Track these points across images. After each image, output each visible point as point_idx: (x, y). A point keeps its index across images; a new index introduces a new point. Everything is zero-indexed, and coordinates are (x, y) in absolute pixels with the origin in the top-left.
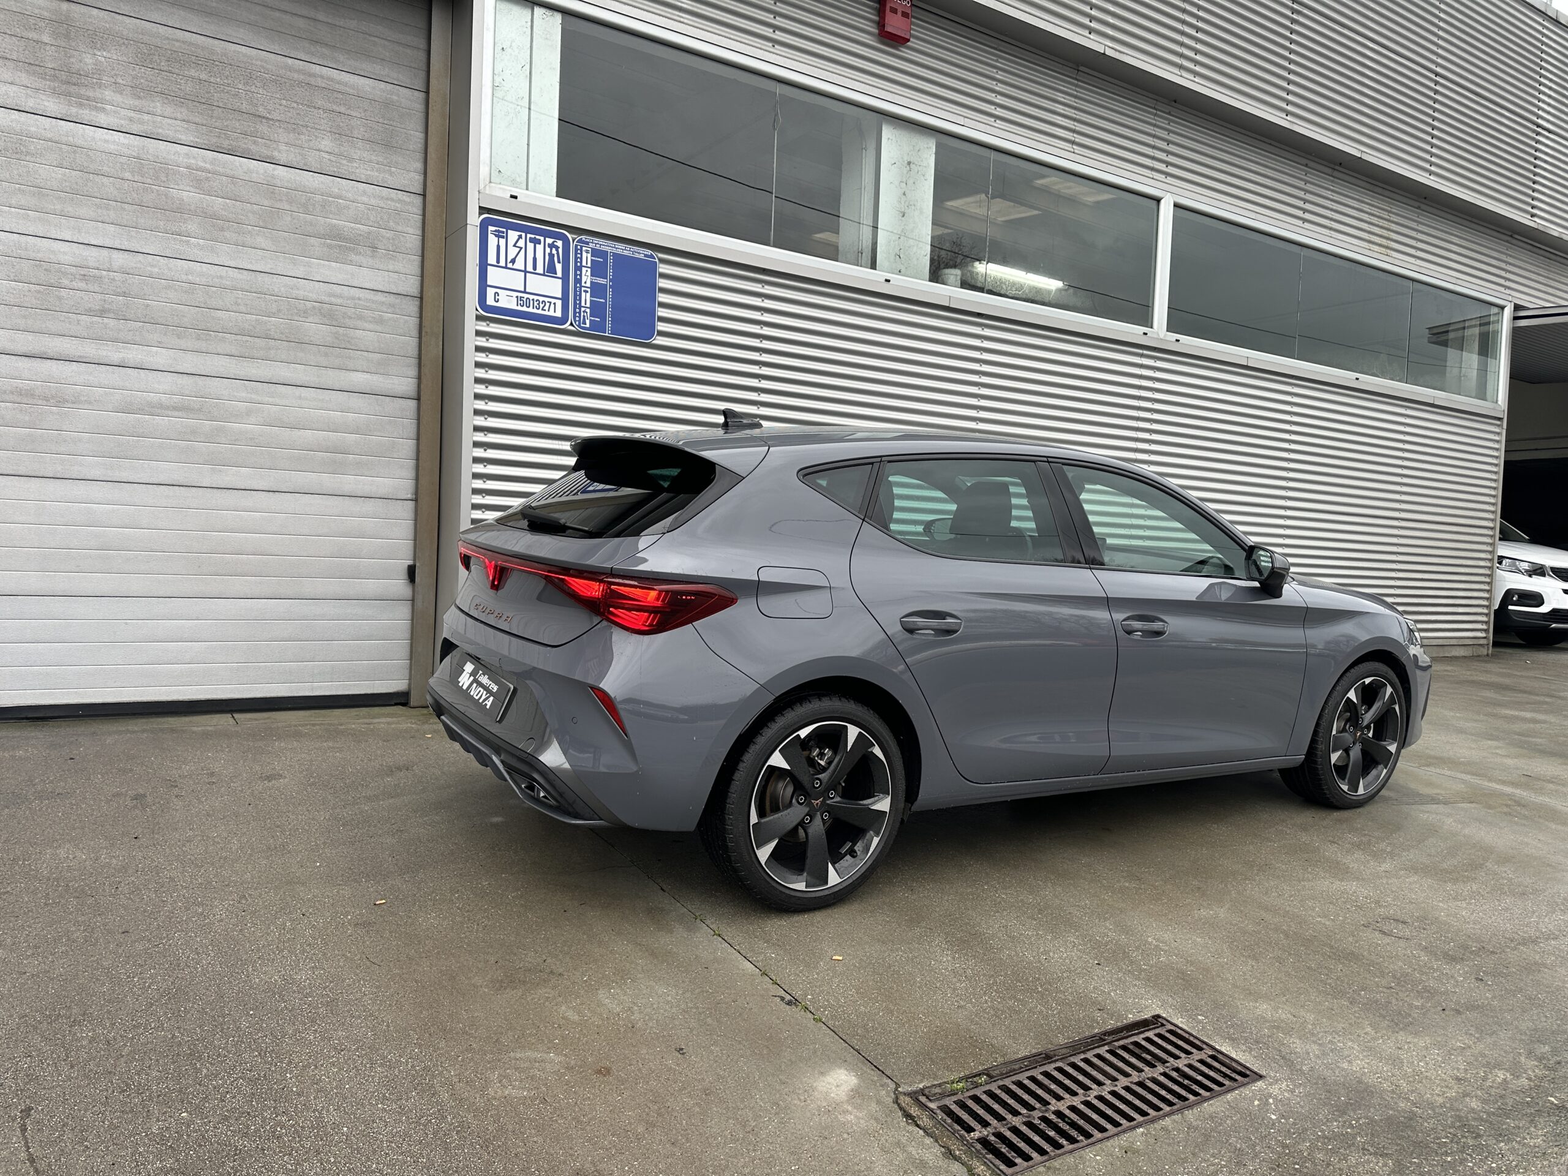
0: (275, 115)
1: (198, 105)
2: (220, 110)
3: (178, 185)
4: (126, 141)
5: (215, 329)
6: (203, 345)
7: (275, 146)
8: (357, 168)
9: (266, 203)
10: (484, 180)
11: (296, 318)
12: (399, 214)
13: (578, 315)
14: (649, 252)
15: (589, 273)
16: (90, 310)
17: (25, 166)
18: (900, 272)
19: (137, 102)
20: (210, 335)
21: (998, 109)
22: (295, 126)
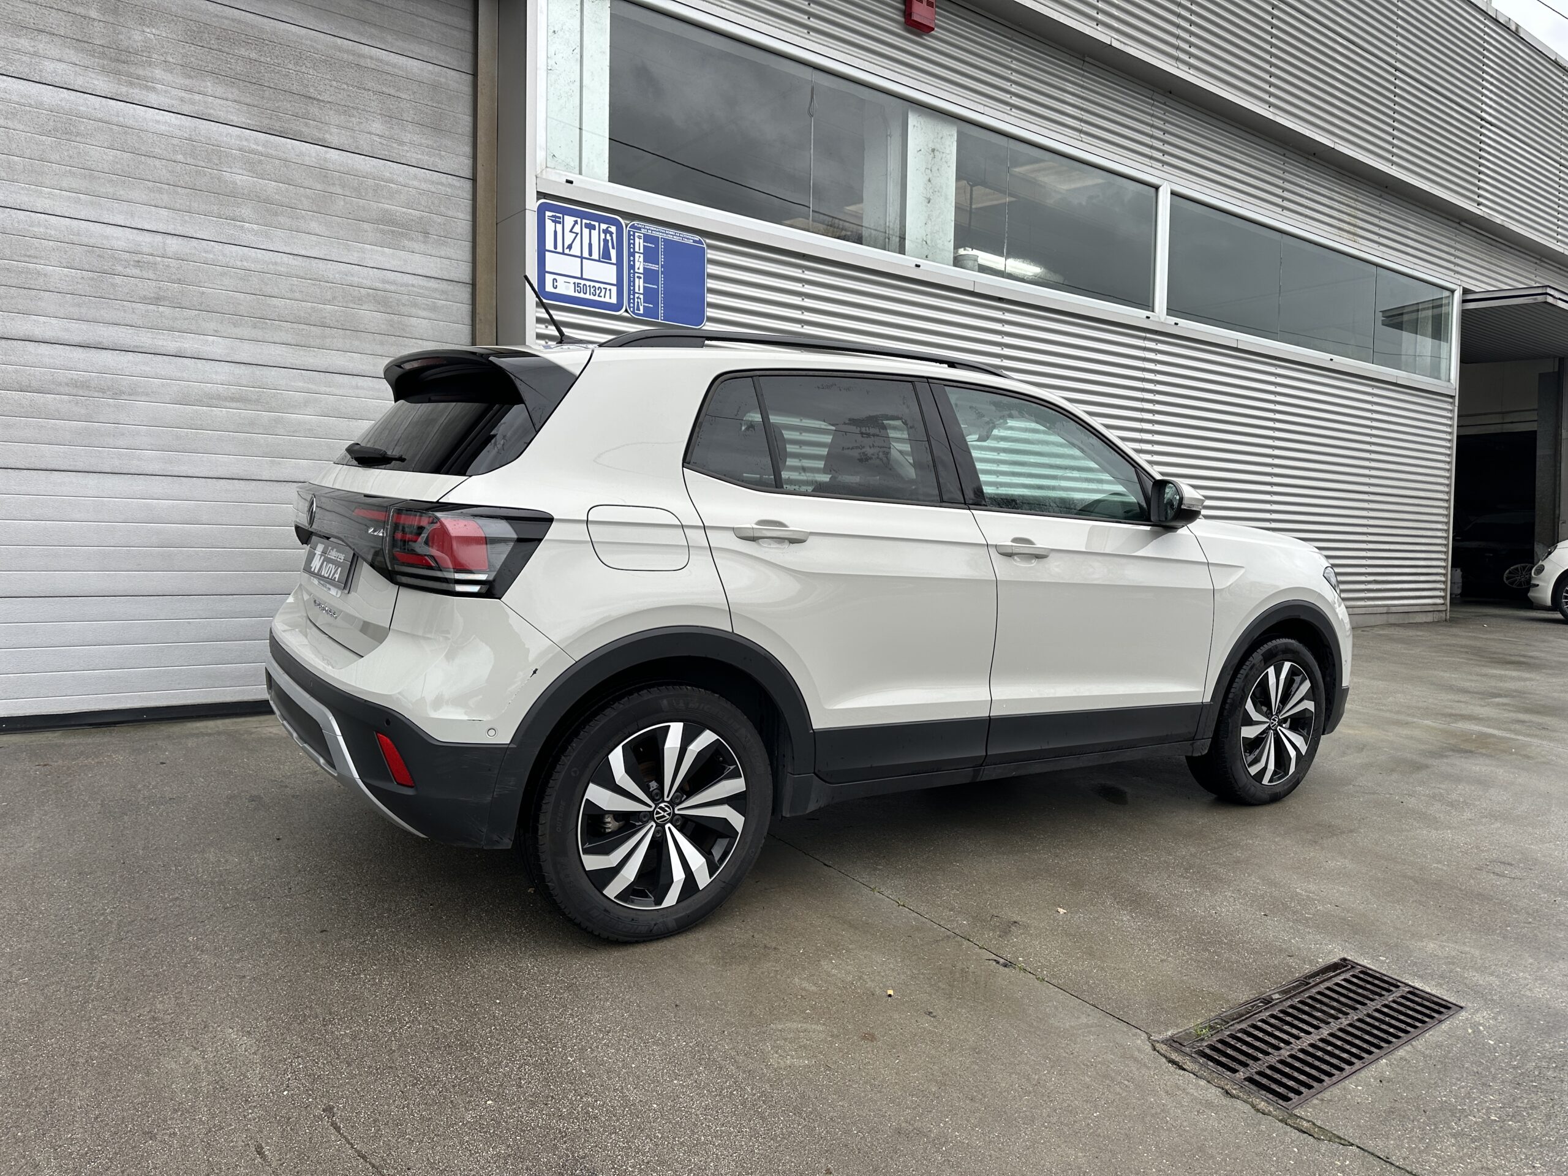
0: (326, 97)
1: (249, 85)
2: (271, 90)
3: (231, 168)
4: (177, 122)
5: (271, 317)
6: (258, 334)
7: (326, 128)
8: (407, 151)
9: (319, 187)
10: (541, 165)
11: (351, 305)
12: (450, 199)
13: (632, 301)
14: (697, 238)
15: (641, 259)
16: (145, 297)
17: (76, 148)
18: (927, 257)
19: (187, 82)
20: (266, 323)
21: (1013, 98)
22: (346, 108)
